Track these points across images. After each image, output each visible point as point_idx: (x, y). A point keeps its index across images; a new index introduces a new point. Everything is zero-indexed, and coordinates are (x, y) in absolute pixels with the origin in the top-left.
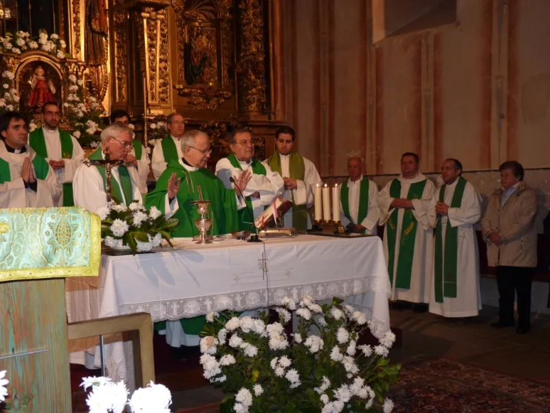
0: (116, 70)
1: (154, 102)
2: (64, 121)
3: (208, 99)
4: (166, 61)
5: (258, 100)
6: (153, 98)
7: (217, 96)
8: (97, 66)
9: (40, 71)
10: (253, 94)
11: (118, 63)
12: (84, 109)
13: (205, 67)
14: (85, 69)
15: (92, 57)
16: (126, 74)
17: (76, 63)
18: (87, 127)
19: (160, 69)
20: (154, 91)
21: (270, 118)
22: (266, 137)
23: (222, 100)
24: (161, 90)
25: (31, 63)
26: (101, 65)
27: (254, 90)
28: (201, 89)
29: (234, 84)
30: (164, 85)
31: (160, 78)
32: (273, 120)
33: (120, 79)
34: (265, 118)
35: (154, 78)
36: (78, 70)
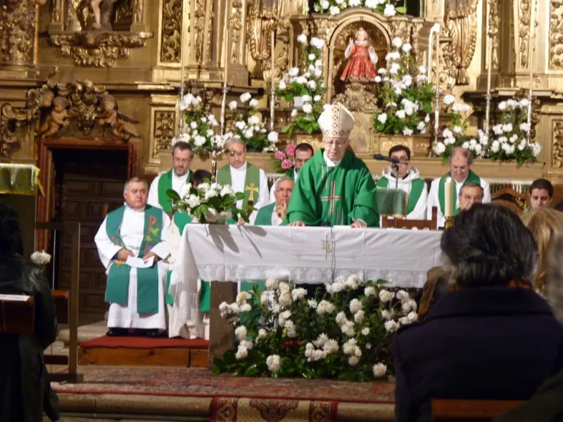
2: (371, 101)
6: (523, 64)
8: (462, 17)
9: (362, 34)
11: (491, 12)
16: (499, 28)
19: (552, 17)
25: (353, 23)
30: (561, 41)
31: (553, 31)
33: (491, 36)
35: (526, 34)
36: (414, 30)
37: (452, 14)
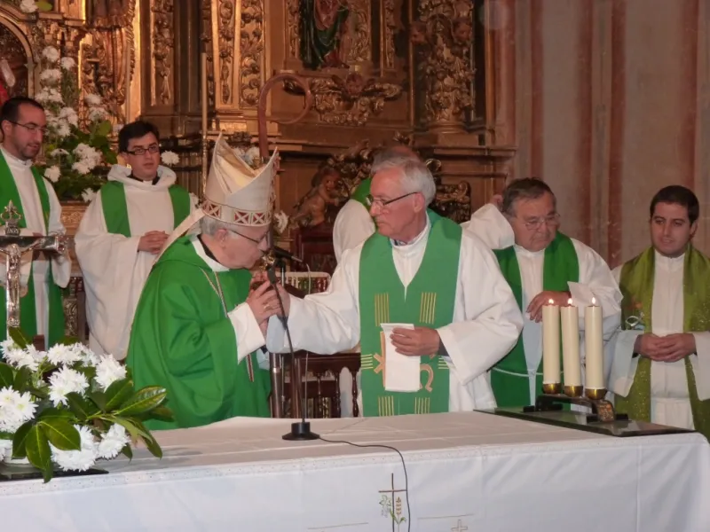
0: (152, 39)
1: (228, 106)
3: (348, 101)
4: (259, 20)
5: (458, 102)
6: (226, 98)
7: (369, 94)
8: (111, 30)
10: (446, 89)
11: (156, 23)
12: (74, 120)
13: (343, 32)
14: (81, 35)
15: (101, 10)
16: (174, 46)
17: (61, 23)
18: (77, 159)
19: (243, 35)
20: (229, 82)
21: (482, 140)
22: (473, 182)
23: (380, 103)
24: (246, 80)
26: (120, 28)
27: (448, 81)
28: (334, 78)
29: (406, 69)
30: (254, 69)
31: (244, 54)
32: (488, 144)
33: (159, 58)
34: (472, 141)
35: (230, 54)
36: (66, 38)
37: (99, 23)
